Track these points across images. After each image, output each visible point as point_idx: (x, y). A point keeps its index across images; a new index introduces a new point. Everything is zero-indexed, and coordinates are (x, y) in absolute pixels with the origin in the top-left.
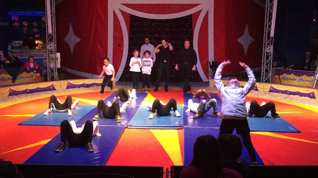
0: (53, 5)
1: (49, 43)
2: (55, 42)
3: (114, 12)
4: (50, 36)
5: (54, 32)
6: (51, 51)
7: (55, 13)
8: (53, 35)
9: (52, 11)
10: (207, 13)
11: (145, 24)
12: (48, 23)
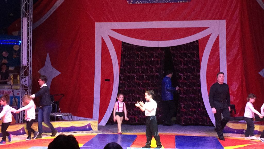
0: (31, 32)
1: (23, 76)
2: (30, 76)
3: (102, 39)
4: (25, 69)
5: (29, 64)
6: (25, 87)
7: (32, 41)
8: (28, 67)
9: (28, 38)
10: (218, 38)
11: (139, 53)
12: (23, 53)
